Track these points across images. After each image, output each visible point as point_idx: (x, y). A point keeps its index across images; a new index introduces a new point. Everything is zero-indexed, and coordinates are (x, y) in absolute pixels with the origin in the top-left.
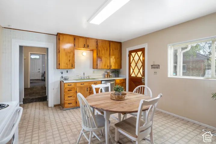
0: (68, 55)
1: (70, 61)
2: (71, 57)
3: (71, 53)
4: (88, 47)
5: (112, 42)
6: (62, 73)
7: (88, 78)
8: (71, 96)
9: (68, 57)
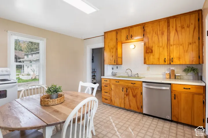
0: (112, 51)
1: (113, 56)
2: (114, 53)
3: (114, 48)
4: (131, 38)
5: (171, 17)
6: (113, 69)
7: (136, 76)
8: (107, 93)
9: (112, 52)
